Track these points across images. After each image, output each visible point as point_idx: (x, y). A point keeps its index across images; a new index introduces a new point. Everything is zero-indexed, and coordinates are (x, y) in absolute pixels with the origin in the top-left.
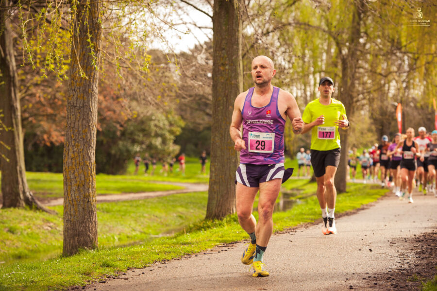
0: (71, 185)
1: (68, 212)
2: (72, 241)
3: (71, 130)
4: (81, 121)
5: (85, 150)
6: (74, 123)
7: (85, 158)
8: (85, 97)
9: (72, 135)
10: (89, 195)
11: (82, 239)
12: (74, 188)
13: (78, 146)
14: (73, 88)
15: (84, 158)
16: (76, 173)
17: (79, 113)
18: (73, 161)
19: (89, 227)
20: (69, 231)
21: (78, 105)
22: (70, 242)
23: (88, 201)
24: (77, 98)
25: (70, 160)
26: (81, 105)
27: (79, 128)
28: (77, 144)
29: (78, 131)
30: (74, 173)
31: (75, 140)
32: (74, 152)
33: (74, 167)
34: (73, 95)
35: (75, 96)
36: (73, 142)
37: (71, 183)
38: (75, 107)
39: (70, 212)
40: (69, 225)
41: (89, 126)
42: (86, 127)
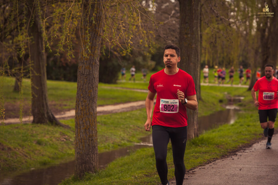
0: (80, 129)
1: (78, 147)
2: (80, 167)
3: (81, 90)
4: (87, 84)
5: (90, 104)
6: (83, 86)
7: (90, 110)
8: (90, 68)
9: (81, 94)
10: (93, 136)
11: (88, 166)
12: (83, 130)
13: (85, 102)
14: (82, 62)
16: (84, 120)
17: (86, 79)
18: (82, 112)
19: (92, 158)
20: (79, 160)
21: (86, 74)
22: (79, 168)
23: (92, 140)
24: (85, 69)
25: (79, 111)
26: (88, 73)
27: (86, 89)
28: (84, 100)
29: (86, 91)
30: (82, 120)
31: (83, 97)
32: (82, 106)
33: (82, 116)
34: (82, 66)
35: (84, 67)
36: (82, 99)
37: (80, 127)
38: (83, 74)
39: (80, 147)
40: (79, 156)
41: (93, 88)
42: (91, 88)
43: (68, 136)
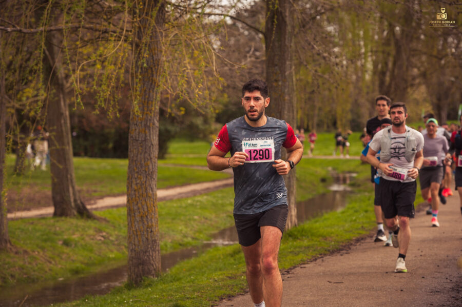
0: (135, 217)
1: (133, 242)
2: (136, 270)
3: (134, 163)
4: (143, 154)
5: (148, 182)
6: (137, 156)
7: (148, 189)
8: (147, 131)
9: (135, 168)
10: (152, 226)
11: (146, 268)
12: (138, 219)
13: (140, 179)
14: (135, 123)
15: (146, 189)
16: (139, 205)
17: (141, 146)
18: (137, 193)
19: (152, 256)
20: (134, 260)
21: (140, 139)
22: (134, 271)
23: (151, 231)
24: (139, 133)
25: (133, 192)
26: (143, 139)
27: (141, 161)
28: (139, 176)
29: (141, 164)
30: (137, 204)
31: (137, 172)
32: (137, 184)
33: (137, 198)
34: (135, 130)
35: (137, 130)
36: (136, 175)
37: (134, 214)
38: (137, 141)
39: (134, 242)
40: (133, 255)
41: (151, 159)
42: (148, 160)
43: (107, 233)
